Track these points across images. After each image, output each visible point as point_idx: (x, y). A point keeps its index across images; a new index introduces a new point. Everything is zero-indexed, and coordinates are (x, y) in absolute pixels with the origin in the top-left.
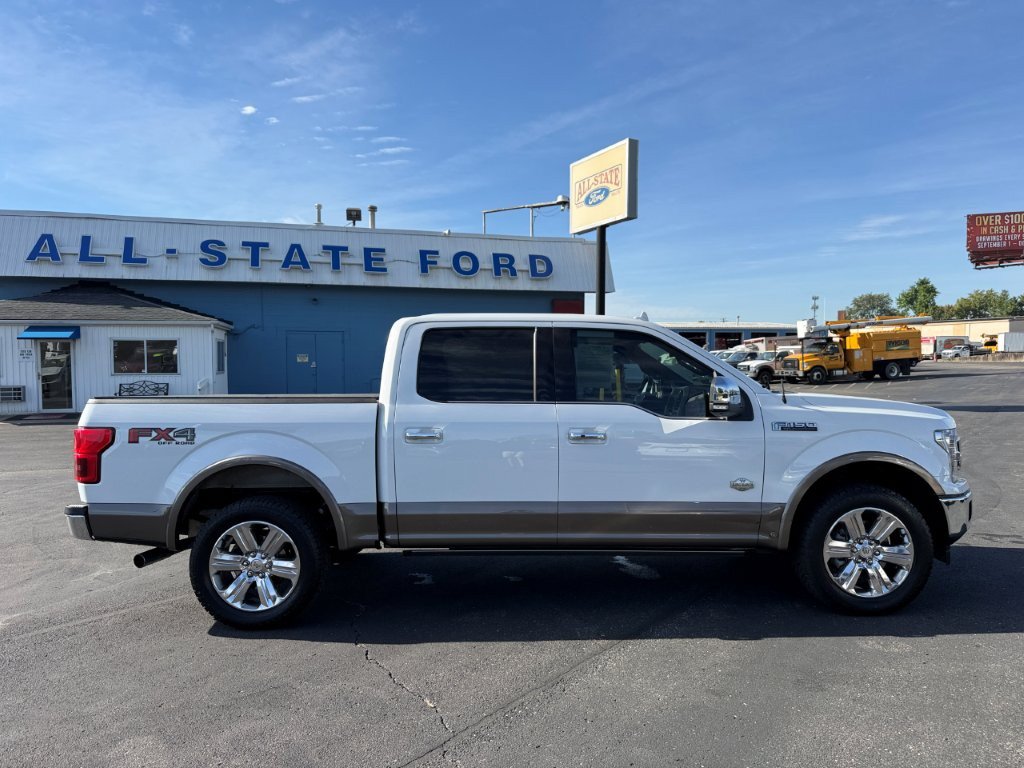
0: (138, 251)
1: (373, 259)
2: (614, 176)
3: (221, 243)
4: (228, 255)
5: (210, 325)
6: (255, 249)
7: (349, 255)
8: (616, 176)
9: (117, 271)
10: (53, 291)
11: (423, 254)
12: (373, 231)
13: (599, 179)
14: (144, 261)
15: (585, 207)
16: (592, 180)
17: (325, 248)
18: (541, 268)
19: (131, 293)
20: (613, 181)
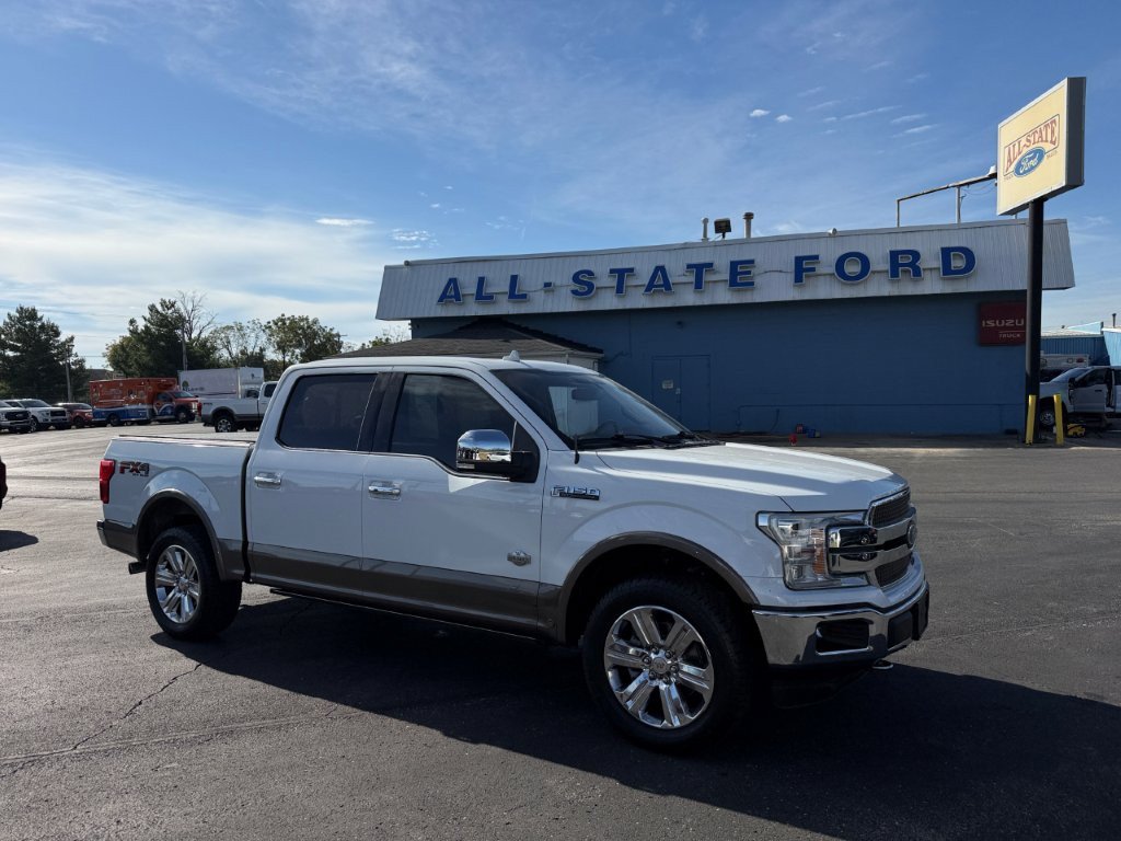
0: (522, 288)
1: (740, 274)
2: (1049, 131)
3: (590, 273)
4: (597, 284)
5: (564, 355)
6: (621, 275)
7: (715, 272)
8: (1053, 132)
9: (505, 307)
10: (461, 328)
11: (799, 260)
12: (748, 241)
13: (1032, 139)
14: (524, 296)
15: (1015, 178)
16: (1024, 141)
17: (689, 266)
18: (958, 263)
19: (519, 328)
20: (1049, 139)
